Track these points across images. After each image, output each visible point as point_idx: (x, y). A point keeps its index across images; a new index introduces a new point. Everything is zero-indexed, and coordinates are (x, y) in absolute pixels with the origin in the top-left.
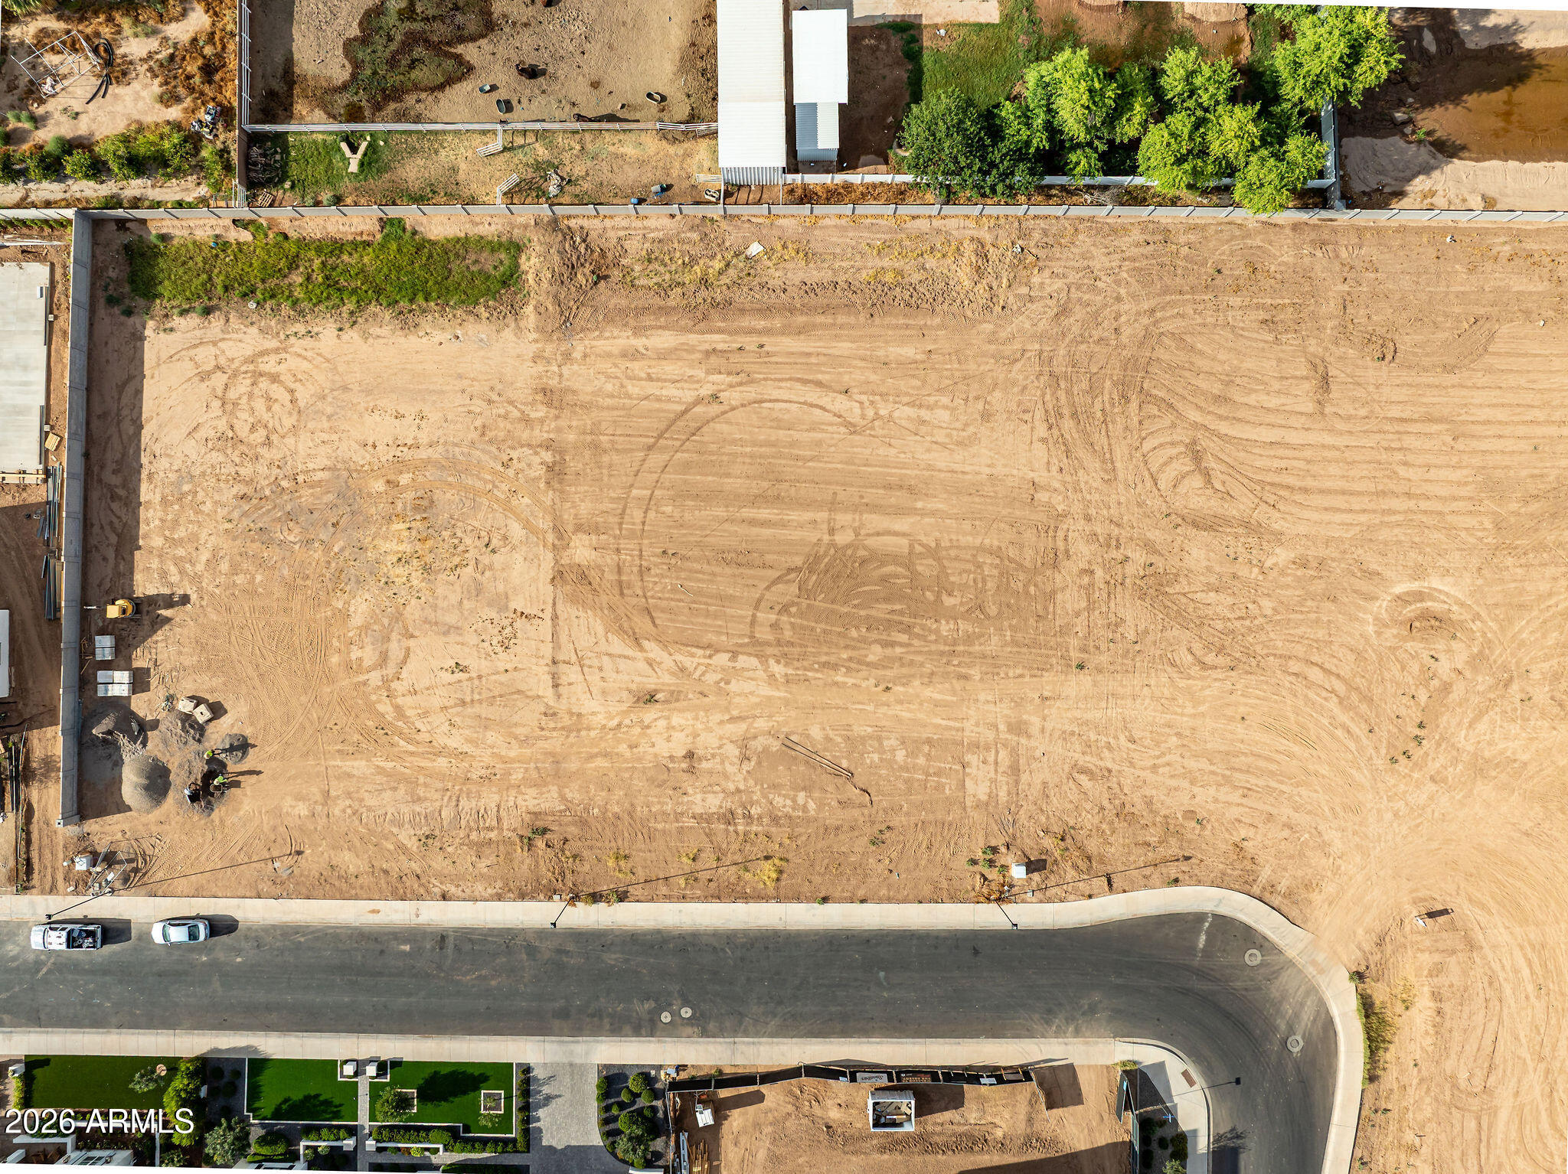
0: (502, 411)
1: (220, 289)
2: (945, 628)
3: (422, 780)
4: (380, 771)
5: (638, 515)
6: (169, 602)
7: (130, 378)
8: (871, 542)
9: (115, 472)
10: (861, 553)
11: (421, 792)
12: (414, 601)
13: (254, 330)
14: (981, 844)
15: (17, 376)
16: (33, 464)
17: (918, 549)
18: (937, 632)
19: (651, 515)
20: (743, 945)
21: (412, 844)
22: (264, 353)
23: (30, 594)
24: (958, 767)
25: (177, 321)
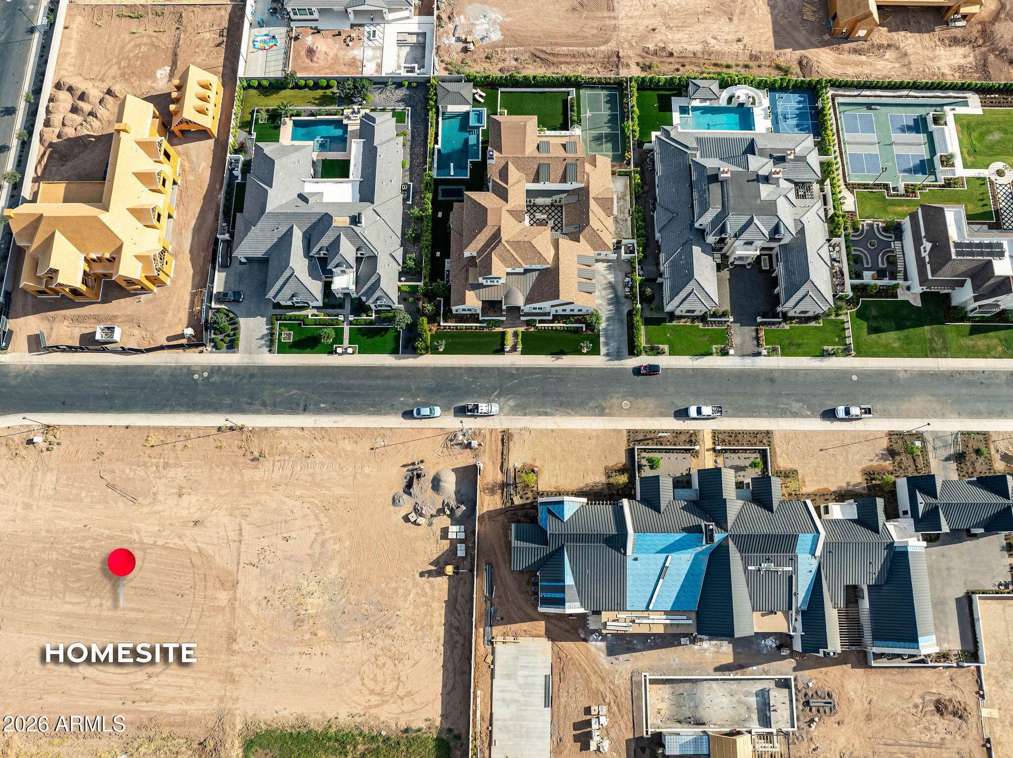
0: (256, 671)
1: (402, 742)
2: (54, 556)
3: (308, 485)
4: (328, 489)
5: (194, 615)
6: (430, 573)
7: (449, 693)
8: (83, 599)
9: (457, 642)
10: (88, 594)
11: (309, 479)
12: (307, 573)
13: (382, 719)
14: (53, 452)
15: (508, 696)
16: (499, 647)
17: (61, 595)
18: (58, 554)
19: (187, 615)
20: (167, 406)
21: (316, 453)
22: (378, 706)
23: (501, 578)
24: (58, 488)
25: (424, 725)
